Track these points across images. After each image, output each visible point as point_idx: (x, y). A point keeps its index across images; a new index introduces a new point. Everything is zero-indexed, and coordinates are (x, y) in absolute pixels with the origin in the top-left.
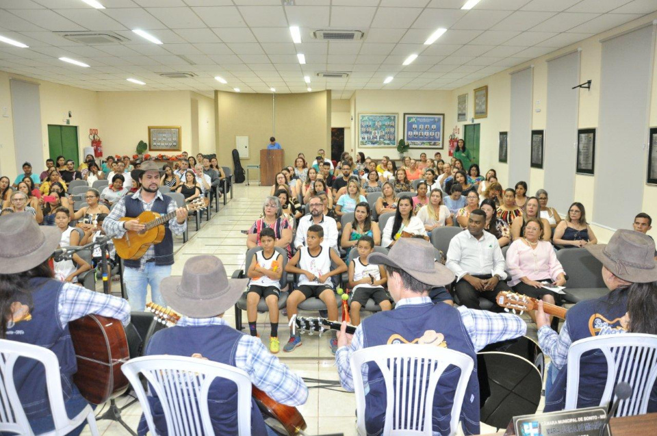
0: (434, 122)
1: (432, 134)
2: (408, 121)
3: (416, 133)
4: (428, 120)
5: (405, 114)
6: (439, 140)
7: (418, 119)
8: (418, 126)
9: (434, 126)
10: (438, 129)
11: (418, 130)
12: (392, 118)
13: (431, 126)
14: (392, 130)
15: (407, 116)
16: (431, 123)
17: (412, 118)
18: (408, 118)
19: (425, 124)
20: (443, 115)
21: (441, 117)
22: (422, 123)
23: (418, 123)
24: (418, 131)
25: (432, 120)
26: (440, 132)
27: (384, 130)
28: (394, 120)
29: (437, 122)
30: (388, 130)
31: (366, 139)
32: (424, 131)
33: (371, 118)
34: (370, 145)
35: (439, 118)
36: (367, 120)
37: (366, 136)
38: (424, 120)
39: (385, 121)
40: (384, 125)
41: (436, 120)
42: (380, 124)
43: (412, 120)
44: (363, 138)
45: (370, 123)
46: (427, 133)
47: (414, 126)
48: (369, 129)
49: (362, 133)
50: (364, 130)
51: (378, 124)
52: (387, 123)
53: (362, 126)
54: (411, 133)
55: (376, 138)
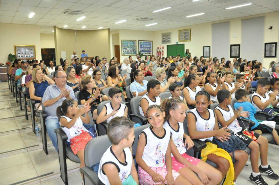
1: (149, 49)
3: (143, 49)
4: (147, 44)
5: (139, 41)
6: (151, 52)
7: (144, 43)
8: (144, 46)
9: (149, 46)
10: (150, 48)
11: (144, 48)
12: (134, 42)
14: (134, 48)
15: (140, 42)
17: (141, 42)
20: (152, 41)
21: (151, 42)
22: (145, 45)
23: (144, 45)
25: (148, 43)
26: (151, 48)
27: (132, 48)
28: (135, 43)
29: (150, 44)
30: (133, 48)
31: (125, 52)
32: (146, 48)
33: (126, 42)
34: (126, 54)
35: (151, 43)
36: (125, 43)
37: (125, 50)
38: (146, 44)
39: (132, 43)
40: (131, 45)
41: (150, 43)
42: (130, 45)
43: (142, 43)
44: (124, 51)
45: (126, 45)
46: (147, 49)
47: (142, 46)
48: (126, 47)
49: (123, 49)
50: (124, 47)
51: (129, 45)
52: (132, 45)
53: (123, 46)
54: (141, 49)
55: (128, 51)
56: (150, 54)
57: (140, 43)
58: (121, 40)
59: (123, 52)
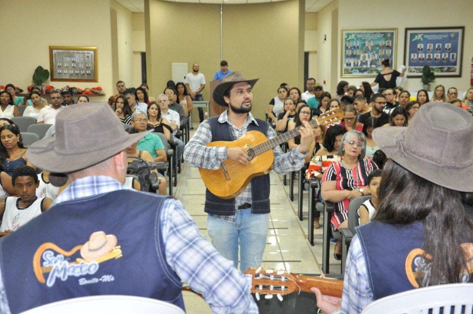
0: (449, 39)
1: (445, 56)
2: (411, 39)
3: (421, 55)
4: (440, 37)
5: (407, 29)
6: (455, 64)
7: (426, 36)
8: (425, 46)
9: (448, 45)
10: (454, 49)
11: (425, 51)
12: (388, 35)
13: (443, 46)
14: (388, 52)
15: (409, 32)
16: (443, 41)
17: (417, 34)
18: (411, 34)
19: (434, 42)
20: (463, 28)
21: (460, 31)
22: (430, 41)
23: (426, 41)
24: (425, 53)
25: (446, 36)
26: (457, 52)
27: (377, 52)
28: (392, 38)
29: (453, 39)
30: (382, 52)
31: (352, 65)
32: (433, 52)
33: (359, 36)
34: (358, 74)
35: (457, 35)
36: (353, 40)
37: (352, 61)
38: (435, 37)
39: (379, 39)
40: (378, 46)
41: (452, 36)
42: (372, 44)
43: (416, 38)
44: (348, 65)
45: (359, 44)
46: (437, 55)
47: (419, 46)
48: (357, 52)
49: (347, 57)
50: (349, 52)
51: (369, 44)
52: (382, 42)
53: (347, 48)
54: (414, 56)
55: (366, 63)
56: (448, 70)
57: (412, 36)
58: (342, 31)
59: (345, 66)
